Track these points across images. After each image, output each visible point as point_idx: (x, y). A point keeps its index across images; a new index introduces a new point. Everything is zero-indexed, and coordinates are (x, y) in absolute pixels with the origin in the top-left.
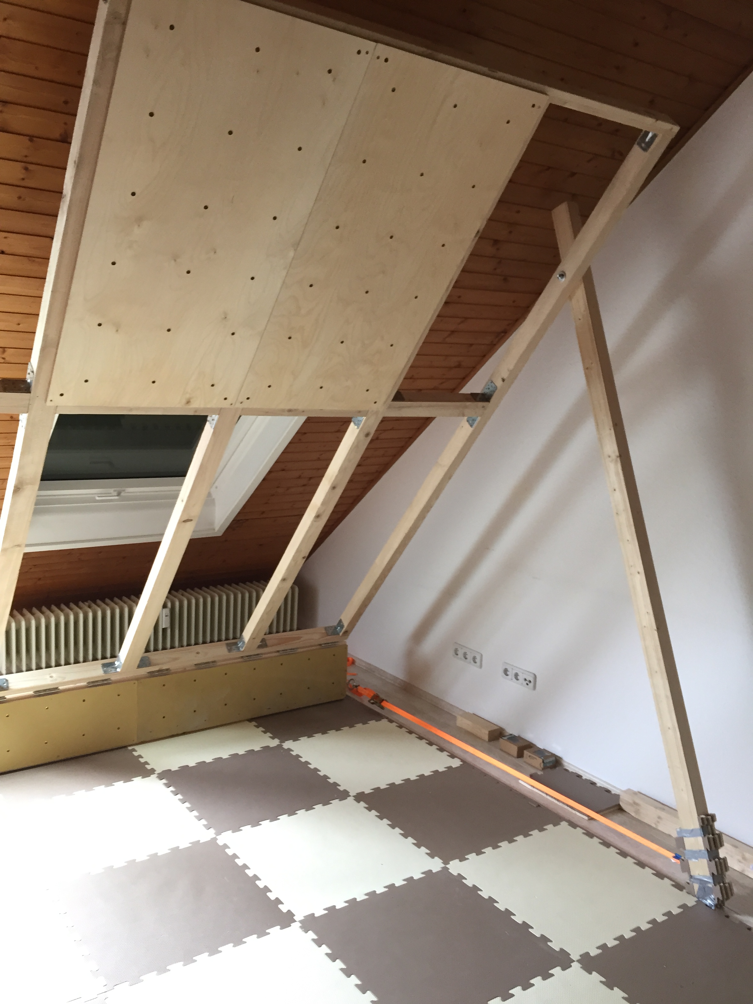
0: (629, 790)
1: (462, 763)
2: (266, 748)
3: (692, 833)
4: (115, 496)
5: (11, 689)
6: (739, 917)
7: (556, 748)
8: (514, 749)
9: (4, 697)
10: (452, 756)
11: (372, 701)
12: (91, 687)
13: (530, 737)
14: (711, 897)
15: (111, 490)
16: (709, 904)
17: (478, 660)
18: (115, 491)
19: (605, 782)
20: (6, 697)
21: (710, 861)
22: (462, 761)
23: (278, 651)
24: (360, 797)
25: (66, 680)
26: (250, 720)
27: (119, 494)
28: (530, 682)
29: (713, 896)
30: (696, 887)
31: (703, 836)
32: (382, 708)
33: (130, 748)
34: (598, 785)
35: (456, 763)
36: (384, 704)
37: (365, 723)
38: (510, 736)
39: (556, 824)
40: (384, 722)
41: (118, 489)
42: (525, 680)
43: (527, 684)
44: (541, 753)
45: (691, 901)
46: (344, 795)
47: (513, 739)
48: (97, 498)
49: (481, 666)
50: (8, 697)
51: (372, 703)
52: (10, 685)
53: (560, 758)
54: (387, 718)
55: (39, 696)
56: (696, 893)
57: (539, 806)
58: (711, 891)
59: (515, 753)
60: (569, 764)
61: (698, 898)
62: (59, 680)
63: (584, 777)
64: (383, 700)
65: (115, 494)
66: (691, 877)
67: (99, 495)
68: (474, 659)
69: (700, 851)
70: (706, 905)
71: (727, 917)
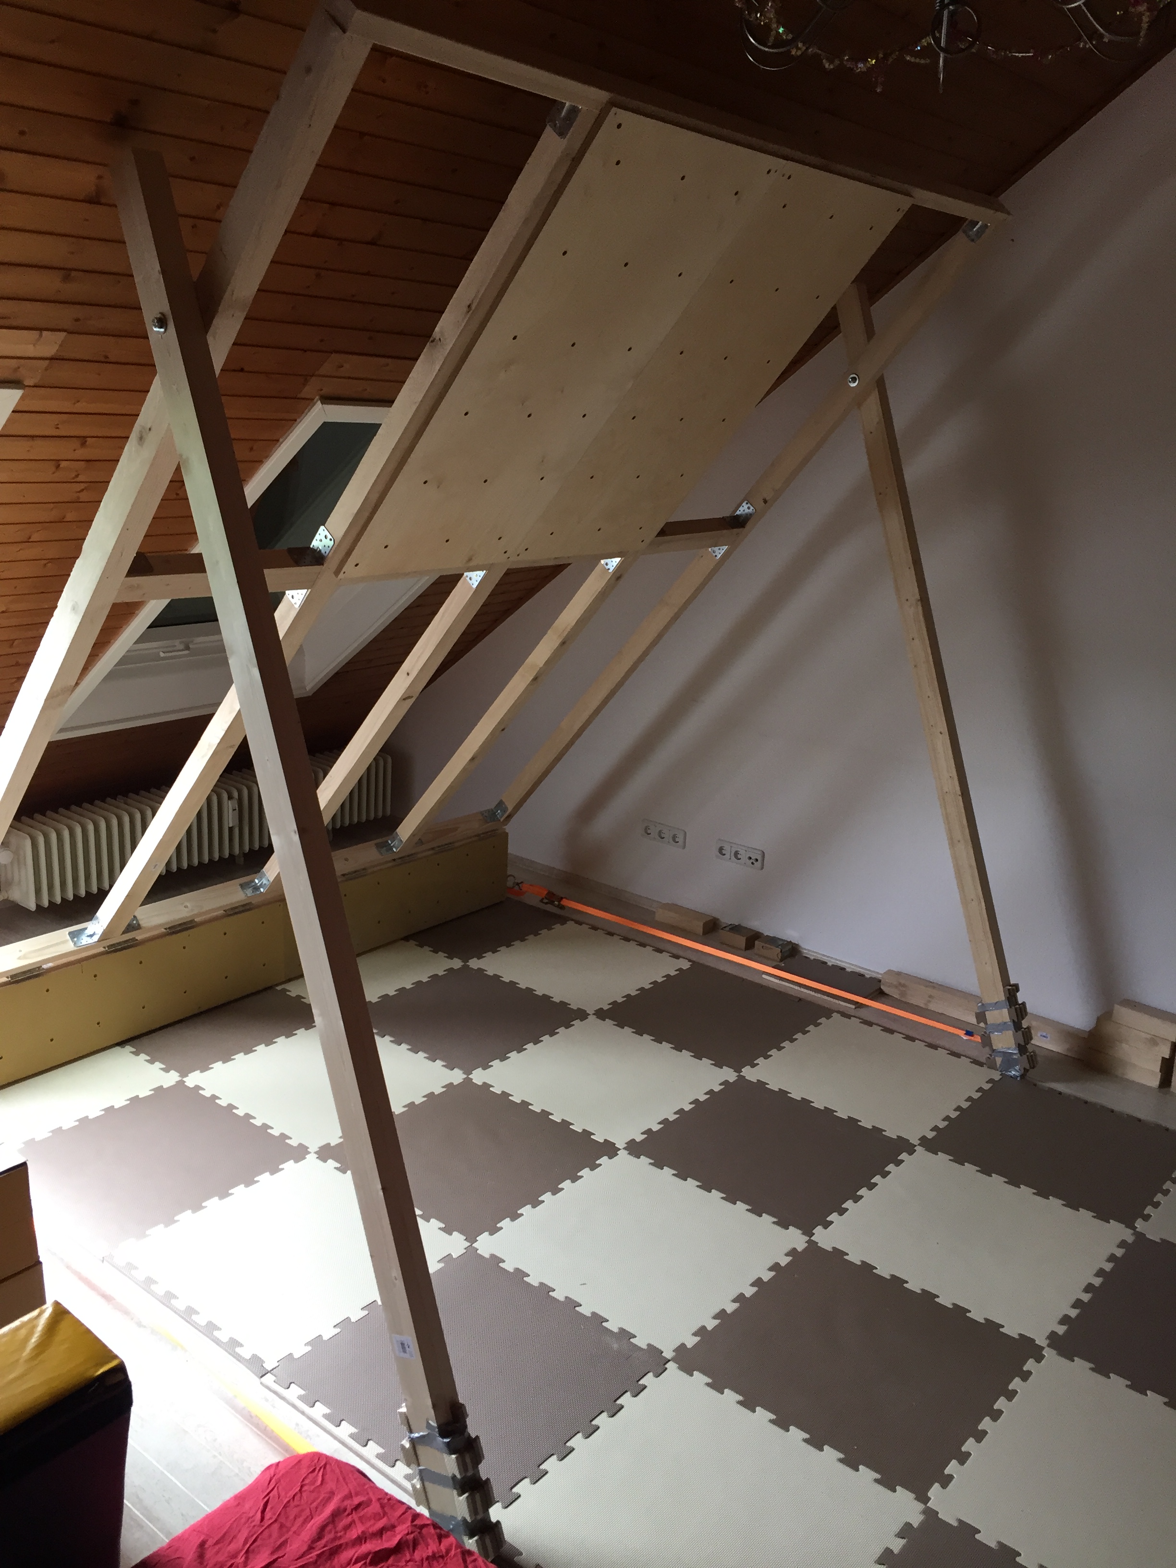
0: (889, 971)
1: (691, 963)
2: (450, 970)
3: (997, 1005)
4: (183, 650)
5: (144, 927)
6: (1044, 1084)
7: (791, 934)
8: (741, 941)
9: (135, 938)
10: (677, 957)
11: (545, 901)
12: (231, 915)
13: (756, 924)
14: (1016, 1068)
15: (177, 642)
16: (1014, 1075)
17: (680, 839)
18: (181, 643)
19: (856, 966)
20: (136, 938)
21: (1016, 1032)
22: (690, 961)
23: (433, 849)
24: (601, 1014)
25: (204, 910)
26: (406, 939)
27: (187, 648)
28: (757, 860)
29: (1017, 1068)
30: (999, 1060)
31: (1009, 1007)
32: (562, 907)
33: (279, 988)
34: (848, 970)
35: (685, 965)
36: (565, 902)
37: (550, 929)
38: (730, 927)
39: (828, 1017)
40: (570, 924)
41: (184, 640)
42: (750, 858)
43: (753, 863)
44: (773, 941)
45: (997, 1076)
46: (582, 1015)
47: (736, 929)
48: (162, 655)
49: (684, 847)
50: (139, 938)
51: (546, 903)
52: (141, 923)
53: (797, 945)
54: (572, 920)
55: (174, 933)
56: (998, 1066)
57: (800, 999)
58: (1016, 1062)
59: (743, 945)
60: (809, 950)
61: (1001, 1071)
62: (195, 912)
63: (830, 964)
64: (562, 898)
65: (182, 647)
66: (994, 1051)
67: (165, 650)
68: (674, 837)
69: (1005, 1023)
70: (1011, 1077)
71: (1035, 1085)
